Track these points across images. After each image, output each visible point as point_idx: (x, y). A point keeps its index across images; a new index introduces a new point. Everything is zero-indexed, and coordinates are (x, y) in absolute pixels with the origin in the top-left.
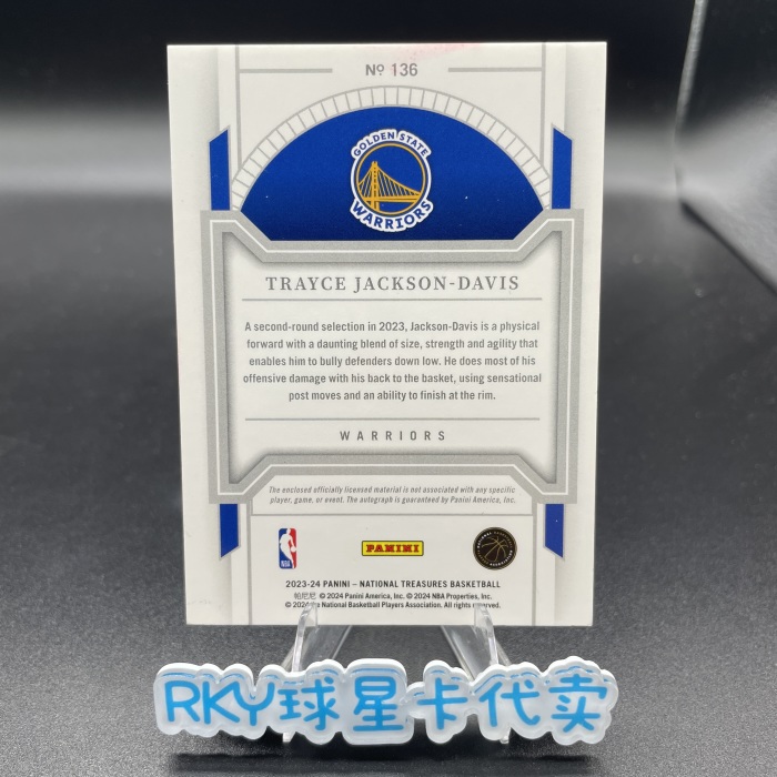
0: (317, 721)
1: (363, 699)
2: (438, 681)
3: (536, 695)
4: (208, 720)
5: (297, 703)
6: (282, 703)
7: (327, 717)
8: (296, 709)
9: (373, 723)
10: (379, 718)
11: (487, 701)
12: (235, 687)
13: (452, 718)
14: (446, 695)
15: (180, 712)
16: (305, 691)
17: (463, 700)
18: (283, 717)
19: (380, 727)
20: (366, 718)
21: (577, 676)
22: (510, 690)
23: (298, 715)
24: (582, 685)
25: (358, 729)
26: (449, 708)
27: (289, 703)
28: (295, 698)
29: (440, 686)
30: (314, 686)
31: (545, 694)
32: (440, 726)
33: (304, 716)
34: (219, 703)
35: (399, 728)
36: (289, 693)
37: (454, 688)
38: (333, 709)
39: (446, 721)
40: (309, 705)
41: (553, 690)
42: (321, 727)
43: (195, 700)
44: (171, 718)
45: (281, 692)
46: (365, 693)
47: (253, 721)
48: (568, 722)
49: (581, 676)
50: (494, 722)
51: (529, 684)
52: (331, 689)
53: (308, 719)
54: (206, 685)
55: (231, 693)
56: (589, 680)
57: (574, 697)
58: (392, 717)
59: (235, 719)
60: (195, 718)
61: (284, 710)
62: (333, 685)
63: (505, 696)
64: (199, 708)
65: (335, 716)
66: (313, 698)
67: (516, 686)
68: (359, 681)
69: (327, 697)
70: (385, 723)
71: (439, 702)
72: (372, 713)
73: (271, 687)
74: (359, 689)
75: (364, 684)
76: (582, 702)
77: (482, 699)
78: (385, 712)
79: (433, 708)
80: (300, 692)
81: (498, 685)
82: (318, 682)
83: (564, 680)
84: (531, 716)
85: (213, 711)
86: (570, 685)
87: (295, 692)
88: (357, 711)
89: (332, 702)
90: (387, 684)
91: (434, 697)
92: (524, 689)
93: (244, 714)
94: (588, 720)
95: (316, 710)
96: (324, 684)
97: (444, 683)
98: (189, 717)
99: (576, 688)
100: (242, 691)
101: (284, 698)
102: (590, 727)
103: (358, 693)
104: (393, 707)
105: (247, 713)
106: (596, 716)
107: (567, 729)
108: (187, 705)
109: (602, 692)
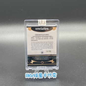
12: (31, 74)
13: (46, 76)
22: (50, 74)
31: (52, 74)
34: (30, 76)
37: (46, 74)
42: (37, 77)
43: (28, 76)
49: (55, 73)
54: (29, 74)
74: (39, 74)
88: (39, 76)
105: (32, 76)
107: (54, 77)
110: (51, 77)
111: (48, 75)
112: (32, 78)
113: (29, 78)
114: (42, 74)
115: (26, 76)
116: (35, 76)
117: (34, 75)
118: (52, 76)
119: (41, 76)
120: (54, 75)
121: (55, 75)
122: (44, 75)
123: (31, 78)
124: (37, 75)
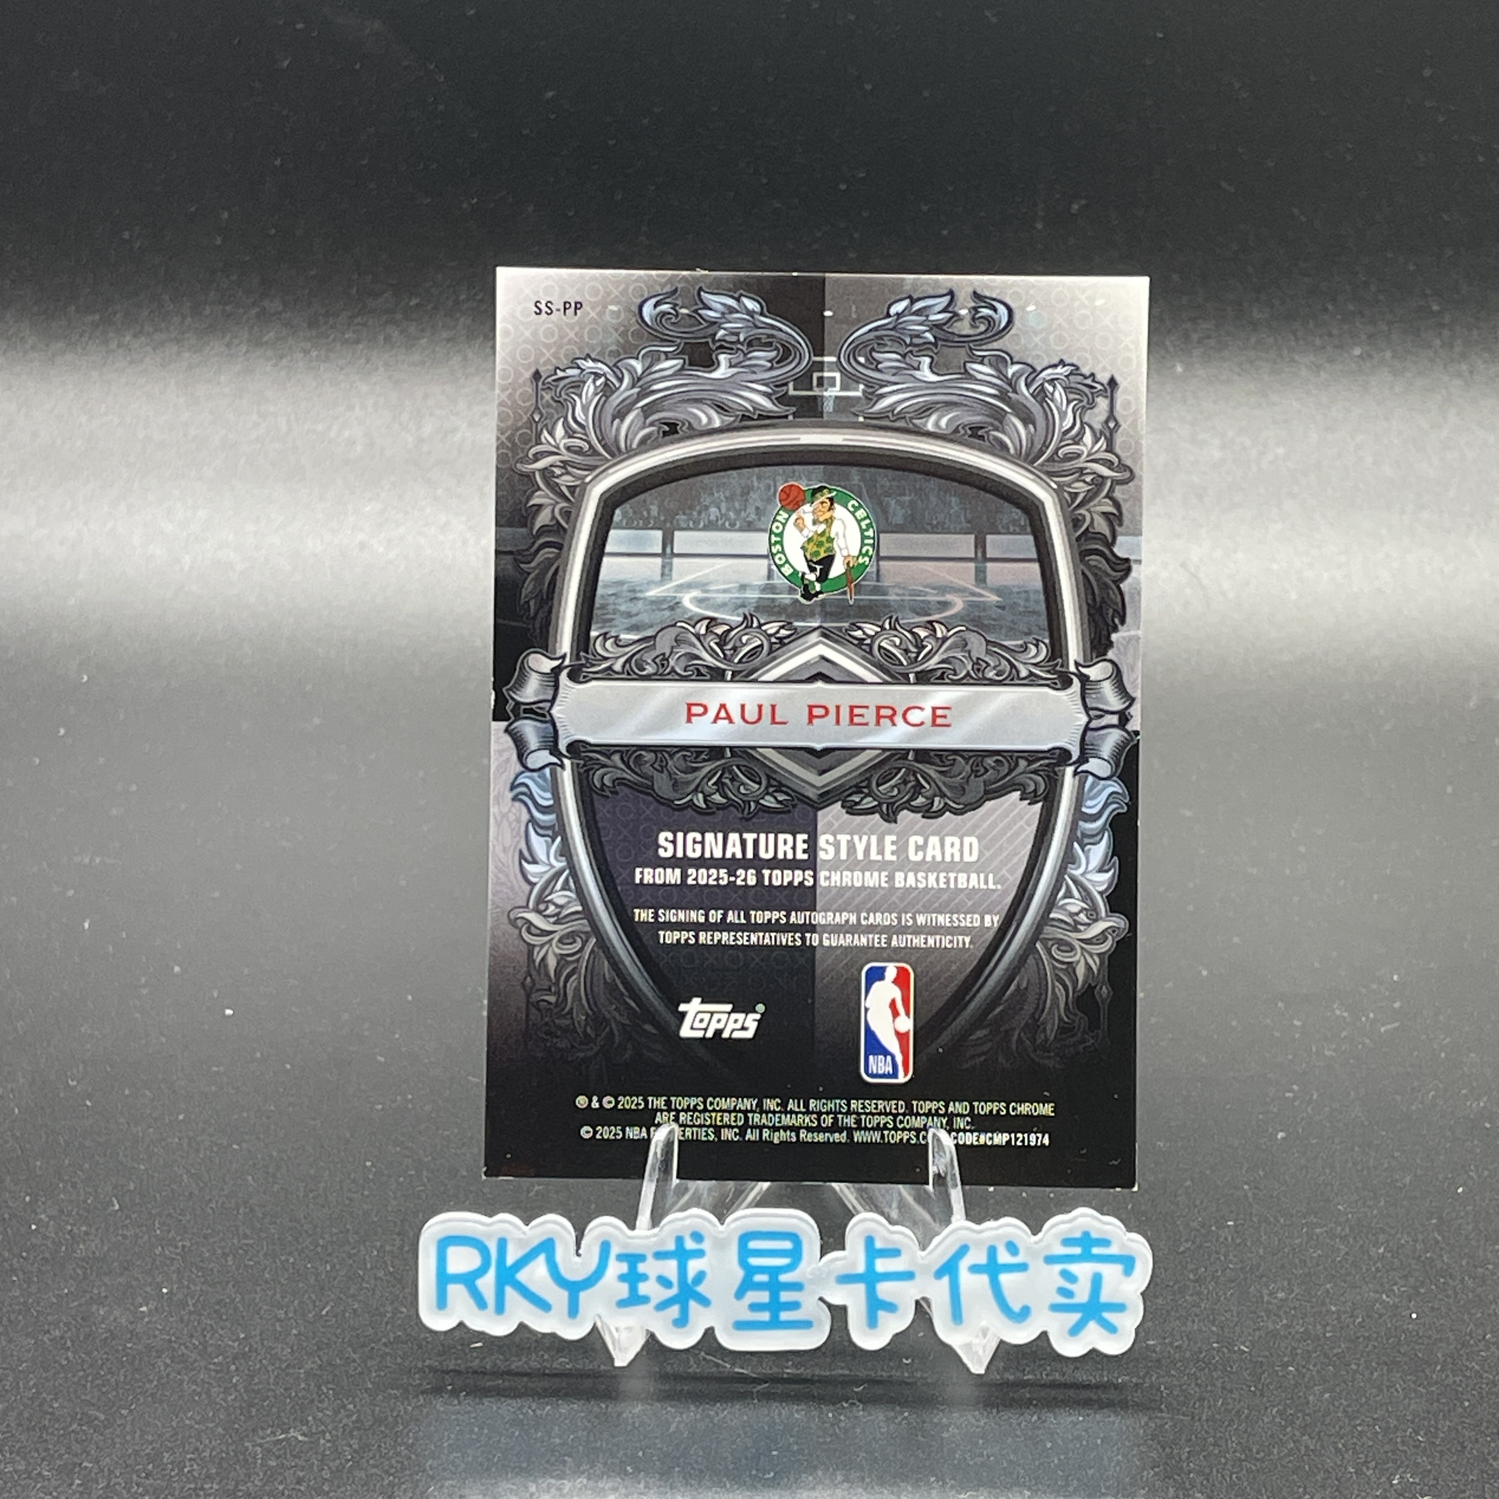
0: (674, 1311)
1: (750, 1271)
2: (869, 1241)
3: (1022, 1267)
4: (500, 1308)
5: (644, 1277)
6: (622, 1278)
7: (692, 1304)
8: (643, 1288)
9: (765, 1316)
10: (775, 1306)
11: (946, 1279)
12: (547, 1247)
13: (891, 1307)
14: (881, 1265)
15: (456, 1291)
16: (660, 1255)
17: (908, 1276)
18: (622, 1304)
19: (774, 1324)
20: (754, 1307)
21: (1086, 1234)
22: (982, 1259)
23: (645, 1300)
24: (1095, 1251)
25: (741, 1325)
26: (885, 1290)
27: (633, 1278)
28: (642, 1268)
29: (872, 1252)
30: (671, 1246)
31: (1038, 1267)
32: (872, 1322)
33: (654, 1302)
34: (522, 1276)
35: (806, 1324)
36: (633, 1259)
37: (894, 1253)
38: (700, 1289)
39: (881, 1314)
40: (664, 1281)
41: (1050, 1260)
42: (682, 1322)
43: (482, 1271)
44: (442, 1302)
45: (620, 1258)
46: (754, 1261)
47: (573, 1310)
48: (1076, 1317)
49: (1094, 1235)
50: (957, 1315)
51: (1012, 1248)
52: (700, 1254)
53: (663, 1306)
54: (502, 1244)
55: (542, 1258)
56: (1106, 1243)
57: (1083, 1270)
58: (795, 1306)
59: (544, 1305)
60: (481, 1304)
61: (623, 1290)
62: (706, 1246)
63: (975, 1269)
64: (487, 1283)
65: (704, 1301)
66: (670, 1268)
67: (992, 1252)
68: (745, 1238)
69: (694, 1266)
70: (784, 1316)
71: (870, 1278)
72: (763, 1297)
73: (605, 1247)
74: (744, 1253)
75: (753, 1245)
76: (1097, 1281)
77: (939, 1274)
78: (785, 1296)
79: (861, 1288)
80: (650, 1259)
81: (963, 1250)
82: (679, 1240)
83: (1067, 1242)
84: (1016, 1307)
85: (509, 1291)
86: (1077, 1251)
87: (642, 1258)
88: (740, 1294)
89: (700, 1277)
90: (787, 1245)
91: (861, 1268)
92: (1004, 1257)
93: (558, 1297)
94: (1107, 1316)
95: (674, 1291)
96: (690, 1245)
97: (878, 1245)
98: (471, 1302)
99: (1086, 1257)
100: (559, 1257)
101: (624, 1268)
102: (1111, 1329)
103: (743, 1263)
104: (797, 1286)
105: (565, 1294)
106: (1120, 1308)
107: (1075, 1331)
108: (469, 1280)
109: (1128, 1263)
110: (1021, 1336)
111: (949, 1269)
112: (573, 1332)
113: (500, 1328)
114: (796, 1254)
115: (444, 1279)
116: (635, 1299)
117: (615, 1268)
118: (1025, 1312)
119: (775, 1287)
120: (1082, 1294)
121: (1111, 1272)
122: (846, 1279)
123: (542, 1324)
124: (682, 1255)
